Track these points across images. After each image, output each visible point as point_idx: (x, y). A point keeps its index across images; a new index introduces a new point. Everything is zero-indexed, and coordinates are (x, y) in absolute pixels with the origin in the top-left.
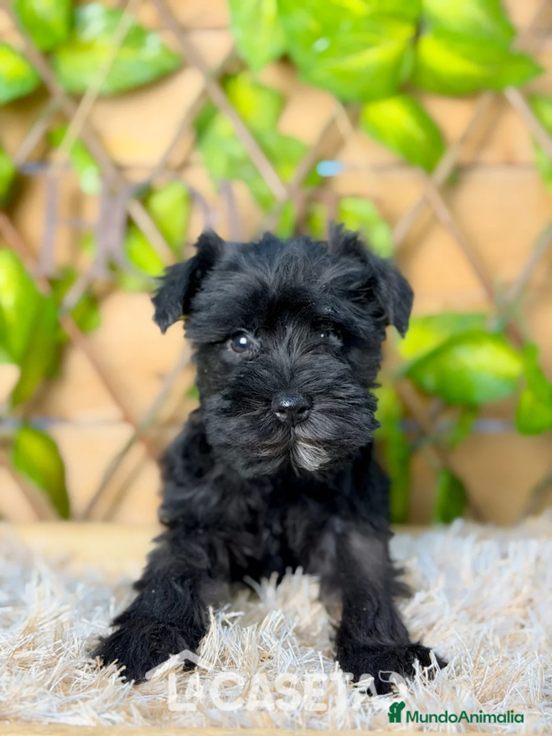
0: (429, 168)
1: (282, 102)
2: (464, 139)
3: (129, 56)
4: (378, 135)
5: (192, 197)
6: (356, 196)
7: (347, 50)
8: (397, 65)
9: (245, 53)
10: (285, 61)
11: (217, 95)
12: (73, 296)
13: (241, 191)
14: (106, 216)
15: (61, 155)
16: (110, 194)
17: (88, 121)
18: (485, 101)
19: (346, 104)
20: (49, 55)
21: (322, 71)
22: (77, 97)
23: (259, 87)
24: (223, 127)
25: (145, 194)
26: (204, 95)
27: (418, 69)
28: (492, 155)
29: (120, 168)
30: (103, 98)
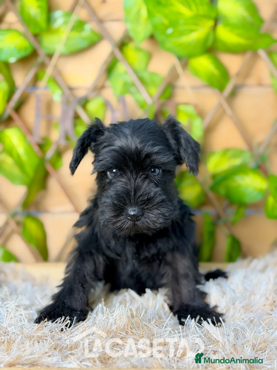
0: (221, 89)
1: (150, 56)
2: (238, 74)
3: (75, 35)
4: (196, 73)
5: (107, 104)
6: (186, 104)
7: (182, 34)
8: (206, 39)
9: (132, 34)
10: (152, 38)
11: (118, 54)
12: (50, 153)
13: (129, 99)
14: (64, 113)
15: (42, 83)
16: (66, 102)
17: (56, 67)
18: (248, 55)
19: (180, 58)
20: (36, 36)
21: (170, 44)
22: (50, 56)
23: (138, 49)
24: (121, 68)
25: (84, 102)
26: (112, 54)
27: (216, 40)
28: (251, 81)
29: (71, 89)
30: (62, 56)
